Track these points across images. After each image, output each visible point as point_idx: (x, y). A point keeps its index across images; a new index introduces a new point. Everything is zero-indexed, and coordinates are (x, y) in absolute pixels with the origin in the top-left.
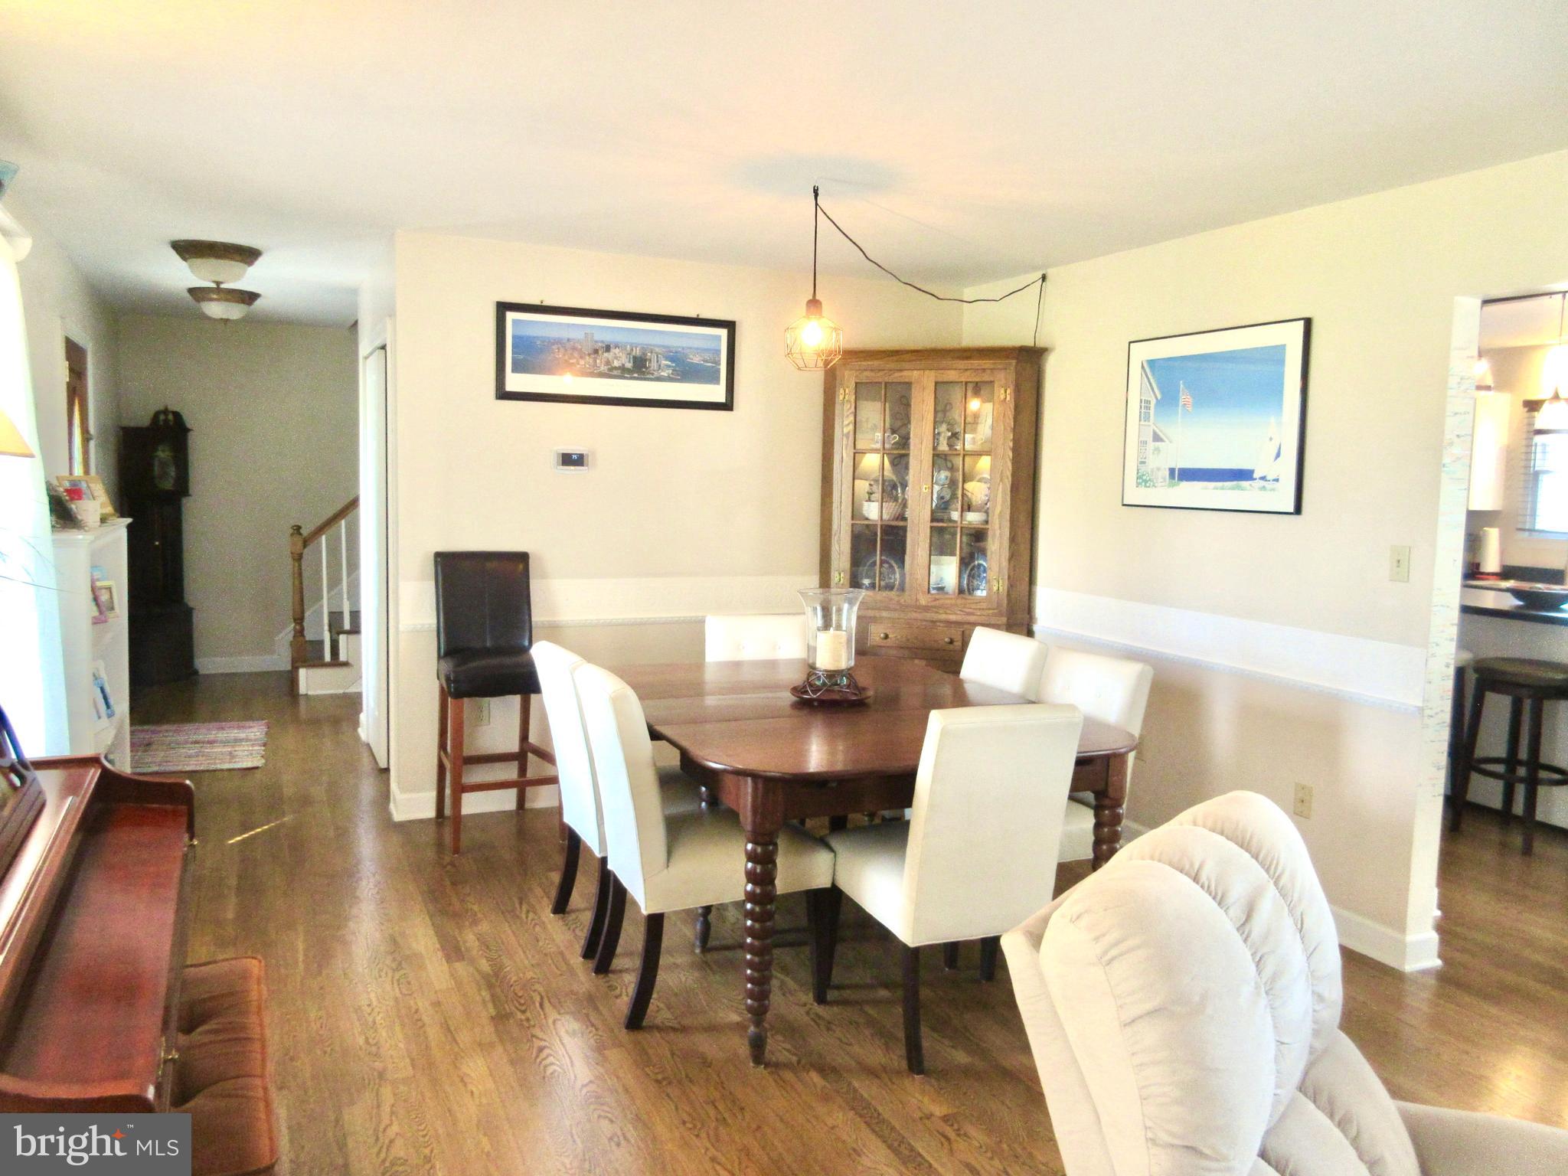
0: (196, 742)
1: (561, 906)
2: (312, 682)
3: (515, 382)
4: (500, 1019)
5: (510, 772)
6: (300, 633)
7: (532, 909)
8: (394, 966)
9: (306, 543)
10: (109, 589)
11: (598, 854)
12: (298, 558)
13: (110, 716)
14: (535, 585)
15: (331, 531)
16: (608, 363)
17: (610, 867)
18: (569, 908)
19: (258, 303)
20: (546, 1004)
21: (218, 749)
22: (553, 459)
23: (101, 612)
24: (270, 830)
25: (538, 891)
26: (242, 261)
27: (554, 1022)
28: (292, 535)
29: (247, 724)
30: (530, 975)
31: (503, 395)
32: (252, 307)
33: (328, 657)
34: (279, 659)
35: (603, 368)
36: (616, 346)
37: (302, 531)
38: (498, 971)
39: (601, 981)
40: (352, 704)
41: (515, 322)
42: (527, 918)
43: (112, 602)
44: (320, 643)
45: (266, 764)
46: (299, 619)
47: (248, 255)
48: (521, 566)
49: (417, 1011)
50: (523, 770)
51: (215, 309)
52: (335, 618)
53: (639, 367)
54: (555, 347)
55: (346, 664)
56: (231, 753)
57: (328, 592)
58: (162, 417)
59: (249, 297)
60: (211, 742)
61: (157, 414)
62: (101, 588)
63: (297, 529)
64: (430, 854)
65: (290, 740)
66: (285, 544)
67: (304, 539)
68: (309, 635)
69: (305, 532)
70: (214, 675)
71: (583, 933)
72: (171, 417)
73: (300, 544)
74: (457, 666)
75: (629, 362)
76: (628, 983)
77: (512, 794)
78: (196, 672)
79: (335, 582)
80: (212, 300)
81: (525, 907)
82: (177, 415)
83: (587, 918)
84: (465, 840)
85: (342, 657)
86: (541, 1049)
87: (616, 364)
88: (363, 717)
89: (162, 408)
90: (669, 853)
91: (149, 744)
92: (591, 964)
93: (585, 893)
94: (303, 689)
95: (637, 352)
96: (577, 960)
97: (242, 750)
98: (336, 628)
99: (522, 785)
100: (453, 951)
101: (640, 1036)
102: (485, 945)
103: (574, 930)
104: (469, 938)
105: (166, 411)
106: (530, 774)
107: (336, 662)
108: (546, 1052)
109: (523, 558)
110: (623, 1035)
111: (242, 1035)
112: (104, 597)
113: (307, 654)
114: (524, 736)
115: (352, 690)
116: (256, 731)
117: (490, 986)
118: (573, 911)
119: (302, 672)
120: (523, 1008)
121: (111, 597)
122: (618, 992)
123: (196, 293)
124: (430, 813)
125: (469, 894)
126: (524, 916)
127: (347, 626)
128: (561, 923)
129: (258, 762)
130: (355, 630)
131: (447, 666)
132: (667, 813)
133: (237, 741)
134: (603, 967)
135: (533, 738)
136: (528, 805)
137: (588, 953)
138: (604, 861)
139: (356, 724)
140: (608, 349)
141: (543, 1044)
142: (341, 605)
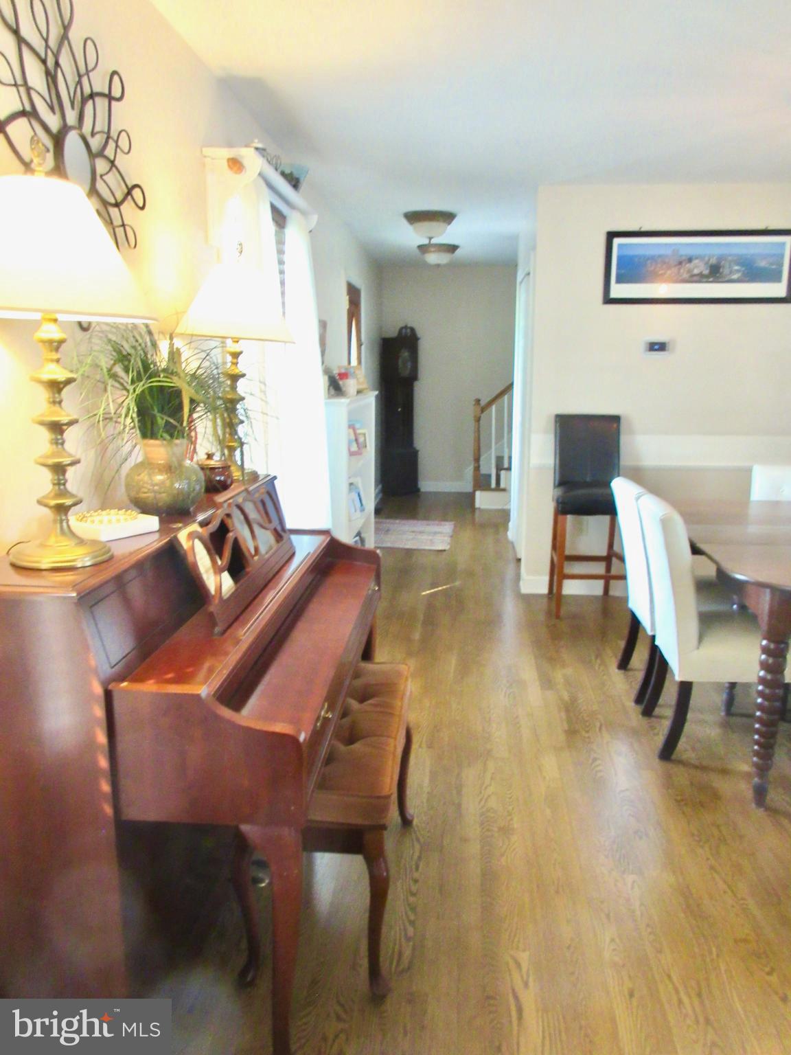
0: (413, 532)
1: (624, 664)
2: (483, 500)
3: (617, 291)
4: (571, 733)
5: (599, 568)
6: (477, 469)
7: (603, 663)
8: (508, 685)
9: (483, 410)
10: (364, 434)
11: (650, 633)
12: (478, 420)
13: (362, 510)
14: (624, 439)
15: (500, 401)
16: (689, 271)
17: (657, 643)
18: (629, 667)
19: (458, 252)
20: (604, 728)
21: (425, 537)
22: (642, 347)
23: (359, 448)
24: (447, 589)
25: (609, 652)
26: (444, 221)
27: (608, 743)
28: (475, 405)
29: (443, 523)
30: (595, 707)
31: (609, 301)
32: (454, 255)
33: (493, 485)
34: (465, 484)
35: (686, 276)
36: (696, 258)
37: (481, 402)
38: (574, 700)
39: (644, 721)
40: (505, 516)
41: (620, 246)
42: (599, 668)
43: (366, 443)
44: (489, 476)
45: (450, 549)
46: (477, 459)
47: (448, 217)
48: (615, 425)
49: (517, 717)
50: (608, 569)
51: (433, 258)
52: (500, 460)
53: (715, 273)
54: (649, 262)
55: (504, 490)
56: (431, 540)
57: (496, 443)
58: (404, 331)
59: (452, 248)
60: (421, 532)
61: (401, 329)
62: (360, 434)
63: (478, 401)
64: (541, 617)
65: (467, 535)
66: (470, 411)
67: (482, 408)
68: (483, 471)
69: (483, 403)
70: (430, 493)
71: (637, 686)
72: (409, 331)
73: (479, 410)
74: (565, 492)
75: (707, 269)
76: (665, 726)
77: (601, 583)
78: (418, 490)
79: (500, 437)
80: (431, 252)
81: (598, 661)
82: (412, 330)
83: (640, 676)
84: (563, 611)
85: (502, 485)
86: (595, 760)
87: (696, 271)
88: (511, 525)
89: (403, 325)
90: (701, 639)
91: (388, 530)
92: (639, 708)
93: (640, 658)
94: (477, 505)
95: (713, 261)
96: (630, 704)
97: (438, 538)
98: (499, 468)
99: (608, 578)
100: (547, 683)
101: (669, 766)
102: (568, 683)
103: (631, 682)
104: (559, 675)
105: (406, 327)
106: (614, 571)
107: (498, 488)
108: (598, 762)
109: (616, 419)
110: (656, 761)
111: (390, 711)
112: (361, 439)
113: (482, 482)
114: (611, 545)
115: (506, 507)
116: (447, 528)
117: (567, 711)
118: (631, 670)
119: (478, 494)
120: (587, 729)
121: (365, 440)
122: (656, 731)
123: (423, 249)
124: (545, 590)
125: (563, 647)
126: (597, 668)
127: (506, 465)
128: (622, 676)
129: (447, 547)
130: (509, 469)
131: (559, 492)
132: (700, 609)
133: (435, 533)
134: (648, 712)
135: (616, 548)
136: (611, 593)
137: (639, 700)
138: (653, 637)
139: (506, 529)
140: (690, 260)
141: (595, 755)
142: (503, 452)
